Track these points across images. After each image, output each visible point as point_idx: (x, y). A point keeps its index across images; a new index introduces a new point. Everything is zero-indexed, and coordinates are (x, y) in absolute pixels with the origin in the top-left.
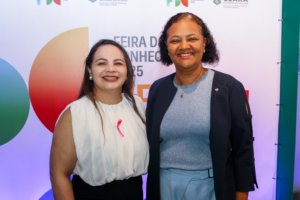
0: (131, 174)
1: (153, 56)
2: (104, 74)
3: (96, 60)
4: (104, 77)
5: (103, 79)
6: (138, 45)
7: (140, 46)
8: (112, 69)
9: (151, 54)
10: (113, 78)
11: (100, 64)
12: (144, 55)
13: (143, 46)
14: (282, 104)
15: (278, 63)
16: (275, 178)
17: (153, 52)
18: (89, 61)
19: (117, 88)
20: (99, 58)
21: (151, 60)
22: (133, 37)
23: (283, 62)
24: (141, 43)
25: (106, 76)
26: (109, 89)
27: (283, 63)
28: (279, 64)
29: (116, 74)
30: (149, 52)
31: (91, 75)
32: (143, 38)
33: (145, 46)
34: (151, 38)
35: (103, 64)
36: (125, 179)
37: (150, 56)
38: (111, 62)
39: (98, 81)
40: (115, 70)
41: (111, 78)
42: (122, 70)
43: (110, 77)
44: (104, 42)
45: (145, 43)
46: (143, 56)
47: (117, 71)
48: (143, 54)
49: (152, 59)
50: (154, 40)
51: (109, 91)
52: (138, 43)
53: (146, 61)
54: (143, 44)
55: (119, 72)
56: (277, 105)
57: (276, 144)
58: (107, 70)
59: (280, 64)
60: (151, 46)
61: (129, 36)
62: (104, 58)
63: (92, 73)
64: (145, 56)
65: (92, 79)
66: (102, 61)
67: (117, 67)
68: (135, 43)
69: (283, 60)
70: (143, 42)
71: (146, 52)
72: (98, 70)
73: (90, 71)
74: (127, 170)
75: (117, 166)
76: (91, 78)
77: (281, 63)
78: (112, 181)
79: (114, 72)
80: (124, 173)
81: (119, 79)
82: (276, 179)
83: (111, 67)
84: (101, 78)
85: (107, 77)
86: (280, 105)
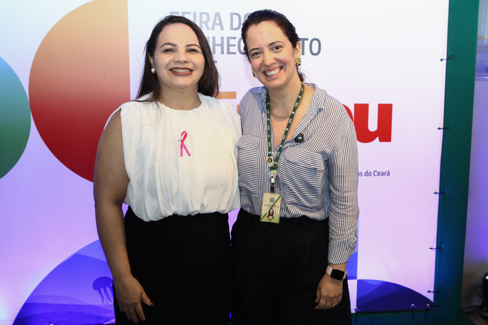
0: (196, 210)
1: (234, 45)
2: (173, 65)
3: (161, 45)
4: (172, 69)
5: (170, 72)
6: (210, 27)
7: (213, 29)
8: (183, 58)
9: (232, 42)
10: (185, 71)
11: (167, 51)
12: (220, 43)
13: (218, 27)
14: (446, 127)
15: (441, 60)
16: (433, 247)
17: (235, 38)
18: (151, 46)
19: (191, 84)
20: (165, 42)
21: (231, 51)
22: (201, 14)
23: (449, 58)
24: (214, 24)
25: (174, 68)
26: (180, 86)
27: (450, 60)
28: (443, 61)
29: (190, 66)
30: (229, 38)
31: (153, 66)
32: (218, 14)
33: (222, 29)
34: (232, 14)
35: (170, 50)
36: (189, 215)
37: (229, 45)
38: (182, 49)
39: (164, 75)
40: (188, 60)
41: (182, 71)
42: (198, 59)
43: (181, 69)
44: (172, 20)
45: (221, 24)
46: (218, 45)
47: (191, 60)
48: (218, 41)
49: (232, 49)
50: (236, 18)
51: (180, 90)
52: (210, 24)
53: (222, 53)
54: (217, 24)
55: (193, 63)
56: (439, 129)
57: (435, 193)
58: (177, 59)
59: (445, 62)
60: (232, 29)
61: (195, 11)
62: (173, 42)
63: (154, 63)
64: (222, 45)
65: (156, 71)
66: (169, 47)
67: (190, 55)
68: (204, 22)
69: (450, 55)
70: (217, 22)
71: (222, 38)
72: (163, 59)
73: (152, 61)
74: (192, 203)
75: (178, 195)
76: (153, 70)
77: (447, 59)
78: (170, 216)
79: (186, 62)
80: (188, 206)
81: (193, 73)
82: (435, 250)
83: (182, 56)
84: (168, 71)
85: (177, 70)
86: (444, 128)
